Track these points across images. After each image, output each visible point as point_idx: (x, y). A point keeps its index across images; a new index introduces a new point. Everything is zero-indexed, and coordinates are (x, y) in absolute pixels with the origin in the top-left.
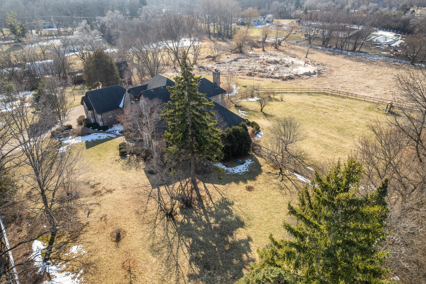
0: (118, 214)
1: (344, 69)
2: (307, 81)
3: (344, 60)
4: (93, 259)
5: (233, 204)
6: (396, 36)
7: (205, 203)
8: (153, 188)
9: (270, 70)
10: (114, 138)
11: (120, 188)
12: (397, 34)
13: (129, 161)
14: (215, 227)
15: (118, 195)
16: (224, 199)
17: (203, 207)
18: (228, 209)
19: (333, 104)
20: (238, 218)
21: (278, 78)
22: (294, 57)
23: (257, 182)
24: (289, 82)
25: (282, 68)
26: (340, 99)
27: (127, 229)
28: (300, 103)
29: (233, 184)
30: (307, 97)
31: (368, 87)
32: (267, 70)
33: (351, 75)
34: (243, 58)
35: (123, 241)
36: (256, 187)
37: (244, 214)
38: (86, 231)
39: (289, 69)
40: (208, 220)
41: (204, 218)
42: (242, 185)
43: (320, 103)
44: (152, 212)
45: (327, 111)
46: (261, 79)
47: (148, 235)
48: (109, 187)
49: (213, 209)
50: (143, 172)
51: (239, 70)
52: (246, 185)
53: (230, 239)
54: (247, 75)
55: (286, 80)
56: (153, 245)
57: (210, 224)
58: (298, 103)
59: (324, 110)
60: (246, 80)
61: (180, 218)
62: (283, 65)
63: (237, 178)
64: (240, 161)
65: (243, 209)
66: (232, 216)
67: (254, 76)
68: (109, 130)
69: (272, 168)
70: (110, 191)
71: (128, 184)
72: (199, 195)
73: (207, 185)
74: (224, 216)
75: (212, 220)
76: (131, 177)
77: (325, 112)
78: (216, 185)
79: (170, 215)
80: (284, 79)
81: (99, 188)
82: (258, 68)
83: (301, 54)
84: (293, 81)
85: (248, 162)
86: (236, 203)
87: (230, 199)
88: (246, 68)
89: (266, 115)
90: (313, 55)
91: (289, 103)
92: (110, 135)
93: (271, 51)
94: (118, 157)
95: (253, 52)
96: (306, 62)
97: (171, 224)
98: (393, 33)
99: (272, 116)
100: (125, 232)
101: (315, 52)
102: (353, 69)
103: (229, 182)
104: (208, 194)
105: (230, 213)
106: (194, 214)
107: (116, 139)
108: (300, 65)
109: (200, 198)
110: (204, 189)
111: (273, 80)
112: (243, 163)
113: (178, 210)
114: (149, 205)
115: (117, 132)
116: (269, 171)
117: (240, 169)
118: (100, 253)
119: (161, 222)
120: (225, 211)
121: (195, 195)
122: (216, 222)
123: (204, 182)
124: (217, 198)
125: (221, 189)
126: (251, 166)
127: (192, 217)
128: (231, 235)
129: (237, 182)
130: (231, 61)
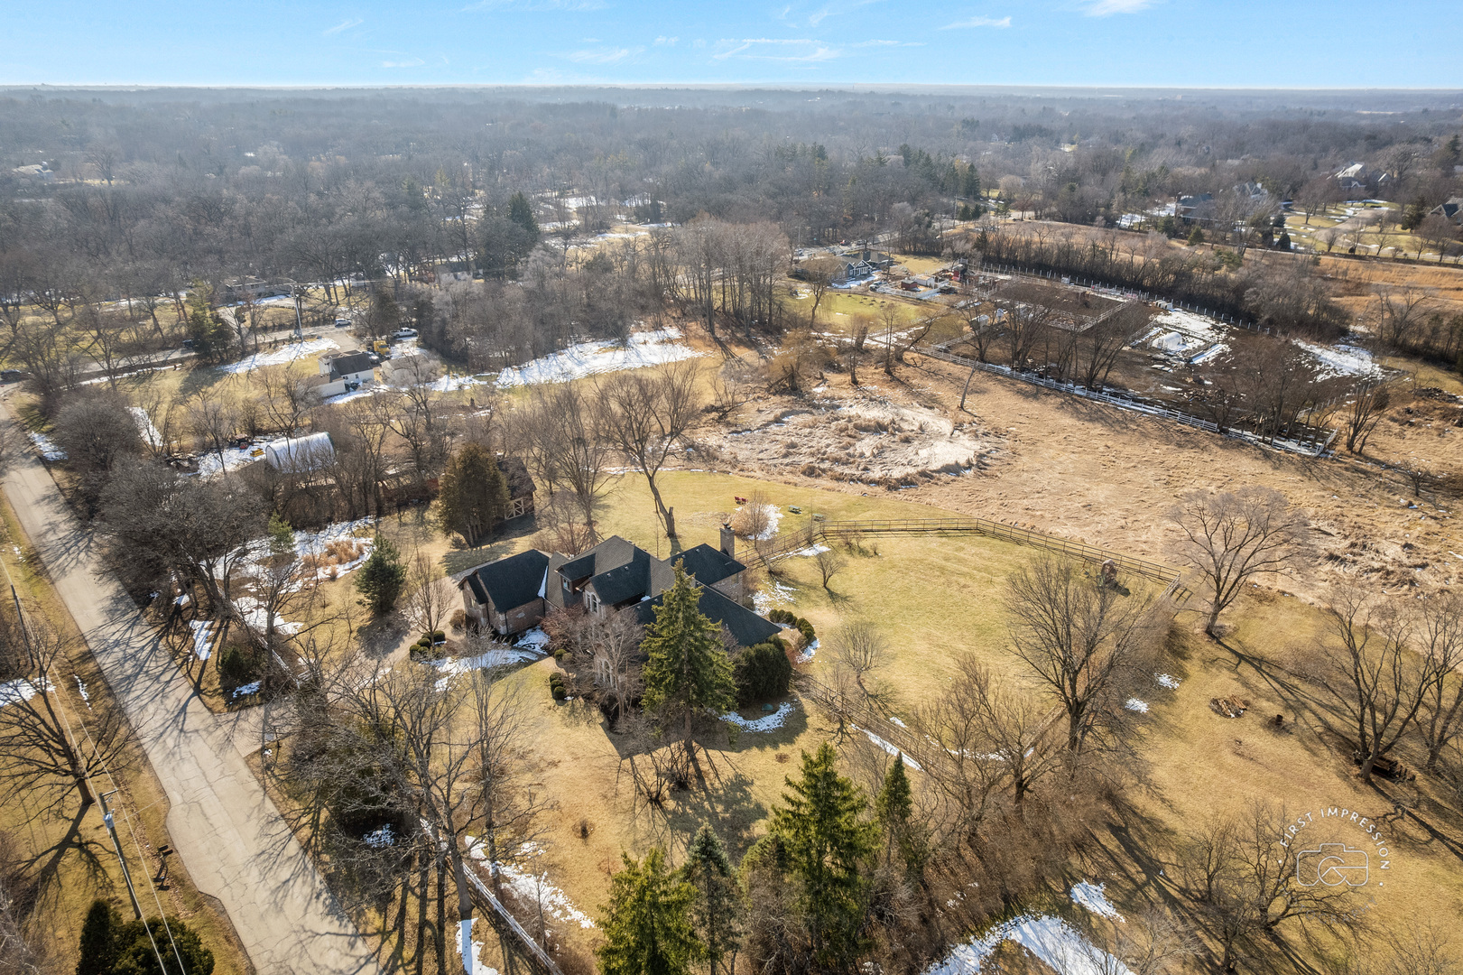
0: (576, 800)
1: (1049, 447)
2: (947, 489)
3: (1057, 415)
4: (556, 860)
5: (752, 783)
6: (1214, 327)
7: (707, 783)
8: (623, 758)
9: (862, 455)
10: (533, 662)
11: (568, 758)
12: (1218, 322)
13: (573, 711)
14: (723, 819)
15: (568, 769)
16: (737, 776)
17: (705, 789)
18: (745, 791)
19: (989, 563)
20: (759, 806)
21: (877, 483)
22: (931, 408)
23: (795, 746)
24: (902, 494)
25: (893, 446)
26: (1009, 545)
27: (594, 821)
28: (914, 561)
29: (755, 751)
30: (933, 542)
31: (1088, 507)
32: (854, 456)
33: (1059, 468)
34: (797, 413)
35: (592, 837)
36: (792, 756)
37: (769, 799)
38: (534, 824)
39: (910, 451)
40: (713, 808)
41: (706, 804)
42: (770, 753)
43: (960, 561)
44: (626, 797)
45: (970, 582)
46: (834, 484)
47: (626, 829)
48: (550, 758)
49: (721, 792)
50: (601, 730)
51: (785, 456)
52: (776, 752)
53: (745, 835)
54: (804, 473)
55: (896, 489)
56: (635, 842)
57: (716, 814)
58: (911, 560)
59: (962, 581)
60: (800, 490)
61: (671, 804)
62: (897, 439)
63: (762, 740)
64: (770, 707)
65: (768, 792)
66: (749, 802)
67: (819, 475)
68: (521, 643)
69: (826, 721)
70: (554, 764)
71: (580, 753)
72: (698, 769)
73: (711, 752)
74: (738, 802)
75: (719, 808)
76: (581, 739)
77: (964, 586)
78: (725, 753)
79: (656, 800)
80: (892, 486)
81: (535, 758)
82: (833, 451)
83: (950, 394)
84: (912, 491)
85: (785, 709)
86: (757, 783)
87: (748, 776)
88: (804, 450)
89: (833, 596)
90: (981, 397)
91: (890, 562)
92: (525, 655)
93: (872, 384)
94: (552, 702)
95: (826, 389)
96: (958, 426)
97: (658, 813)
98: (1209, 319)
99: (845, 599)
100: (593, 825)
101: (990, 385)
102: (1071, 448)
103: (748, 747)
104: (713, 767)
105: (747, 797)
106: (693, 800)
107: (538, 664)
108: (940, 435)
109: (700, 775)
110: (705, 759)
111: (864, 487)
112: (774, 712)
113: (667, 793)
114: (620, 786)
115: (538, 648)
116: (821, 726)
117: (769, 723)
118: (564, 853)
119: (644, 812)
120: (739, 794)
121: (692, 770)
122: (726, 811)
123: (706, 747)
124: (727, 773)
125: (735, 760)
126: (788, 717)
127: (690, 804)
128: (748, 828)
129: (761, 746)
130: (768, 424)
